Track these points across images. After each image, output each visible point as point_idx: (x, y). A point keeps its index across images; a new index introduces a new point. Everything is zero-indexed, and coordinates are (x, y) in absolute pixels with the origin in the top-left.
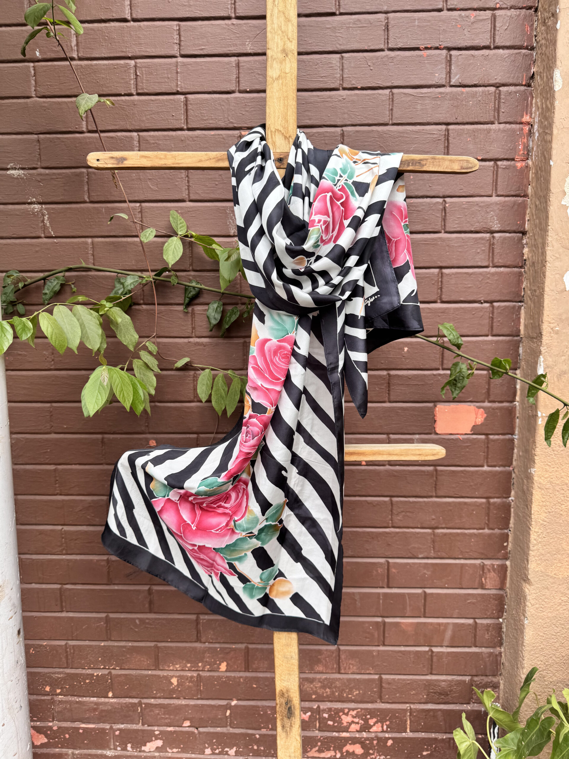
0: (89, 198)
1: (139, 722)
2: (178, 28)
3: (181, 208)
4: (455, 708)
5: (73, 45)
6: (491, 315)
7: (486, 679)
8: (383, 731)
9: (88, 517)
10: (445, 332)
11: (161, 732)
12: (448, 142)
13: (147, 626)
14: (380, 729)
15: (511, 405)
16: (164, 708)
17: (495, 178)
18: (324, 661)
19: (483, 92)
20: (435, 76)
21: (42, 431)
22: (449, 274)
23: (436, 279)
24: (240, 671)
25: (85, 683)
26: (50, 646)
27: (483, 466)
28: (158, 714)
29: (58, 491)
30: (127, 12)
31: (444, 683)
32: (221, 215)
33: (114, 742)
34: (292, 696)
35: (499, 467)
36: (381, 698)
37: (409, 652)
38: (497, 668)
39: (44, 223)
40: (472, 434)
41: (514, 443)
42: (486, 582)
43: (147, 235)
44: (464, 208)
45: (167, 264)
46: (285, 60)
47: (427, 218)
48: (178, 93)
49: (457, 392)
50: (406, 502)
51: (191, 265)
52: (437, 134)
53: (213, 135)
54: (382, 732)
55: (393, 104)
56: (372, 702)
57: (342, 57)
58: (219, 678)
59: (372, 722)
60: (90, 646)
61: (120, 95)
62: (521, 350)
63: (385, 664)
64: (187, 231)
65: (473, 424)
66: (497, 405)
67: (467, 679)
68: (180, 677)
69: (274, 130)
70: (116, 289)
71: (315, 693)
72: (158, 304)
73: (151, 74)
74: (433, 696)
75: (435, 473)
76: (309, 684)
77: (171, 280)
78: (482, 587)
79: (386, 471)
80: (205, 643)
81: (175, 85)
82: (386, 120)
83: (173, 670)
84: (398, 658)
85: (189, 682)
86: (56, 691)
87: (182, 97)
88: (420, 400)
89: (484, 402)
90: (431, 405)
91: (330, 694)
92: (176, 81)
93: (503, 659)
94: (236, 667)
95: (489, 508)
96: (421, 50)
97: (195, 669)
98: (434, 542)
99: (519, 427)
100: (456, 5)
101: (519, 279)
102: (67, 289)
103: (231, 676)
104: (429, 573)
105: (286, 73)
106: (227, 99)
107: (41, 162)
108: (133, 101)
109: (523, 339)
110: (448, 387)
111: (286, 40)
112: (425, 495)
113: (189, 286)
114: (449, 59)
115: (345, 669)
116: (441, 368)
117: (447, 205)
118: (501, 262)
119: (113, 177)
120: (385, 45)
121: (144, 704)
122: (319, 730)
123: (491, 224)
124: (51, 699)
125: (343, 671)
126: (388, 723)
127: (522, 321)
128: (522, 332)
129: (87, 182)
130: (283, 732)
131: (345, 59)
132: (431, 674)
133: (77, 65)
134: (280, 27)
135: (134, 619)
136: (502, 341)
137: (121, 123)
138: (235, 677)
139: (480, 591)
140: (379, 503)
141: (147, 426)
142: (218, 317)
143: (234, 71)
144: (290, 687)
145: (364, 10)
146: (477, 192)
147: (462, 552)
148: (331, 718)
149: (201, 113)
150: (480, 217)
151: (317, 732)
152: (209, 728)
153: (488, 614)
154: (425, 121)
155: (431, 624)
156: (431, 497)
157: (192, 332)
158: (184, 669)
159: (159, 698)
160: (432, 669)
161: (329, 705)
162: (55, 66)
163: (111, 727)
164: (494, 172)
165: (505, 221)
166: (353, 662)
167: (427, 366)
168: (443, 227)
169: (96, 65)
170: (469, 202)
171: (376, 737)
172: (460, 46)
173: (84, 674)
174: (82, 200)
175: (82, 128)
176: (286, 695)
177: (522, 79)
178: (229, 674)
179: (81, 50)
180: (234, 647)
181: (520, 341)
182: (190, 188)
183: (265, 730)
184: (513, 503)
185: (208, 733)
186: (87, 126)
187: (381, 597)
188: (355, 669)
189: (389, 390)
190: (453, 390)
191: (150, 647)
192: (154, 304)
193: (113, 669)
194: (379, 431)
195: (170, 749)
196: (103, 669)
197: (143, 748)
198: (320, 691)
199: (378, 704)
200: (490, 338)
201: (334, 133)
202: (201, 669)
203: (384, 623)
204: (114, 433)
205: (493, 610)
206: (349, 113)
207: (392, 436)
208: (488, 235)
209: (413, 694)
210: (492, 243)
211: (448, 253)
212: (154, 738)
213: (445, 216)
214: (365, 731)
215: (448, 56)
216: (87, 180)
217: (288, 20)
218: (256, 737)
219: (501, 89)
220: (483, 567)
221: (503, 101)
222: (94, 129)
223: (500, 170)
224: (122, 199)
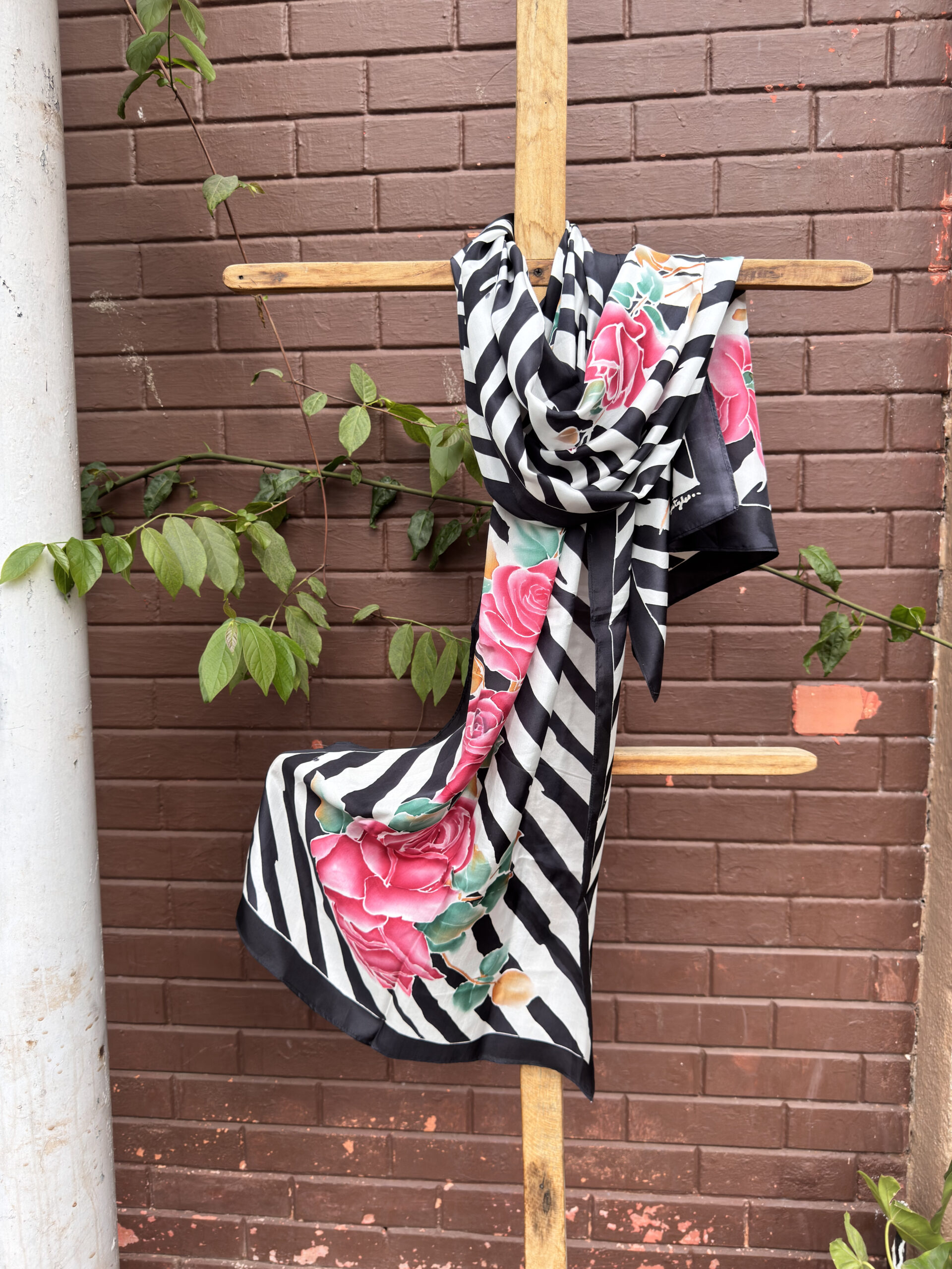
0: (219, 343)
1: (290, 1214)
2: (365, 67)
3: (368, 359)
4: (827, 1208)
5: (197, 99)
6: (889, 532)
7: (881, 1160)
8: (702, 1244)
9: (212, 867)
10: (812, 562)
11: (327, 1232)
12: (813, 242)
13: (305, 1051)
14: (697, 1240)
15: (925, 684)
16: (331, 1192)
17: (894, 301)
18: (601, 1120)
19: (873, 158)
20: (791, 133)
21: (138, 724)
22: (815, 463)
23: (794, 471)
24: (458, 1133)
25: (201, 1144)
26: (146, 1081)
27: (875, 790)
28: (322, 1201)
29: (162, 824)
30: (283, 44)
31: (808, 1164)
32: (433, 369)
33: (247, 1247)
34: (550, 1174)
35: (904, 791)
36: (698, 1186)
37: (748, 1108)
38: (902, 1140)
39: (146, 385)
40: (857, 735)
41: (929, 751)
42: (881, 990)
43: (314, 404)
44: (841, 353)
45: (345, 450)
46: (547, 109)
47: (777, 369)
48: (364, 172)
49: (832, 663)
50: (743, 850)
51: (384, 451)
52: (794, 230)
53: (421, 239)
54: (700, 1245)
55: (719, 182)
56: (684, 1193)
57: (635, 106)
58: (424, 1142)
59: (683, 1227)
60: (211, 1083)
61: (271, 177)
62: (941, 592)
63: (705, 1128)
64: (377, 398)
65: (859, 718)
66: (899, 685)
67: (849, 1157)
68: (358, 1141)
69: (527, 223)
70: (262, 492)
71: (587, 1174)
72: (329, 517)
73: (322, 142)
74: (790, 1186)
75: (793, 801)
76: (576, 1158)
77: (351, 477)
78: (875, 997)
79: (710, 797)
80: (400, 1082)
81: (360, 158)
82: (708, 207)
83: (347, 1127)
84: (729, 1117)
85: (373, 1149)
86: (154, 1157)
87: (371, 179)
88: (767, 676)
89: (877, 680)
90: (786, 685)
91: (612, 1177)
92: (361, 153)
93: (913, 1125)
94: (452, 1125)
95: (886, 862)
96: (767, 92)
97: (384, 1127)
98: (790, 918)
99: (937, 722)
100: (826, 16)
101: (937, 470)
102: (183, 493)
103: (444, 1141)
104: (782, 972)
105: (548, 130)
106: (445, 179)
107: (143, 288)
108: (292, 187)
109: (945, 572)
110: (816, 655)
111: (550, 75)
112: (776, 838)
113: (379, 486)
114: (814, 105)
115: (637, 1134)
116: (803, 621)
117: (812, 348)
118: (906, 442)
119: (260, 309)
120: (706, 85)
121: (299, 1183)
122: (593, 1239)
123: (888, 378)
124: (147, 1170)
125: (633, 1138)
126: (711, 1230)
127: (943, 542)
128: (943, 561)
129: (217, 319)
130: (536, 1235)
131: (639, 109)
132: (786, 1147)
133: (204, 131)
134: (539, 55)
135: (284, 1040)
136: (908, 577)
137: (272, 222)
138: (450, 1142)
139: (870, 1006)
140: (696, 853)
141: (309, 717)
142: (427, 536)
143: (456, 134)
144: (548, 1157)
145: (671, 30)
146: (863, 325)
147: (839, 937)
148: (612, 1218)
149: (402, 204)
150: (869, 367)
151: (589, 1241)
152: (406, 1228)
153: (886, 1045)
154: (774, 209)
155: (786, 1060)
156: (787, 842)
157: (384, 562)
158: (365, 1126)
159: (324, 1174)
160: (787, 1138)
161: (609, 1195)
162: (168, 132)
163: (244, 1221)
164: (892, 291)
165: (912, 374)
166: (651, 1123)
167: (779, 619)
168: (806, 385)
169: (233, 130)
170: (850, 342)
171: (691, 1253)
172: (833, 83)
173: (200, 1129)
174: (209, 348)
175: (210, 231)
176: (541, 1173)
177: (941, 135)
178: (440, 1137)
179: (210, 107)
180: (449, 1090)
181: (939, 576)
182: (384, 327)
183: (501, 1235)
184: (928, 854)
185: (405, 1237)
186: (217, 228)
187: (700, 1012)
188: (653, 1134)
189: (713, 660)
190: (826, 660)
191: (310, 1087)
192: (323, 517)
193: (247, 1122)
194: (697, 728)
195: (340, 1261)
196: (231, 1121)
197: (296, 1259)
198: (595, 1171)
199: (693, 1197)
200: (887, 571)
201: (620, 231)
202: (393, 1126)
203: (705, 1057)
204: (255, 728)
205: (895, 1039)
206: (646, 197)
207: (719, 738)
208: (883, 397)
209: (755, 1181)
210: (889, 410)
211: (814, 428)
212: (313, 1243)
213: (809, 365)
214: (671, 1244)
215: (814, 100)
216: (216, 315)
217: (552, 43)
218: (485, 1247)
219: (903, 152)
220: (876, 963)
221: (908, 172)
222: (228, 233)
223: (902, 287)
224: (273, 346)
